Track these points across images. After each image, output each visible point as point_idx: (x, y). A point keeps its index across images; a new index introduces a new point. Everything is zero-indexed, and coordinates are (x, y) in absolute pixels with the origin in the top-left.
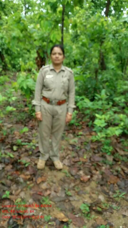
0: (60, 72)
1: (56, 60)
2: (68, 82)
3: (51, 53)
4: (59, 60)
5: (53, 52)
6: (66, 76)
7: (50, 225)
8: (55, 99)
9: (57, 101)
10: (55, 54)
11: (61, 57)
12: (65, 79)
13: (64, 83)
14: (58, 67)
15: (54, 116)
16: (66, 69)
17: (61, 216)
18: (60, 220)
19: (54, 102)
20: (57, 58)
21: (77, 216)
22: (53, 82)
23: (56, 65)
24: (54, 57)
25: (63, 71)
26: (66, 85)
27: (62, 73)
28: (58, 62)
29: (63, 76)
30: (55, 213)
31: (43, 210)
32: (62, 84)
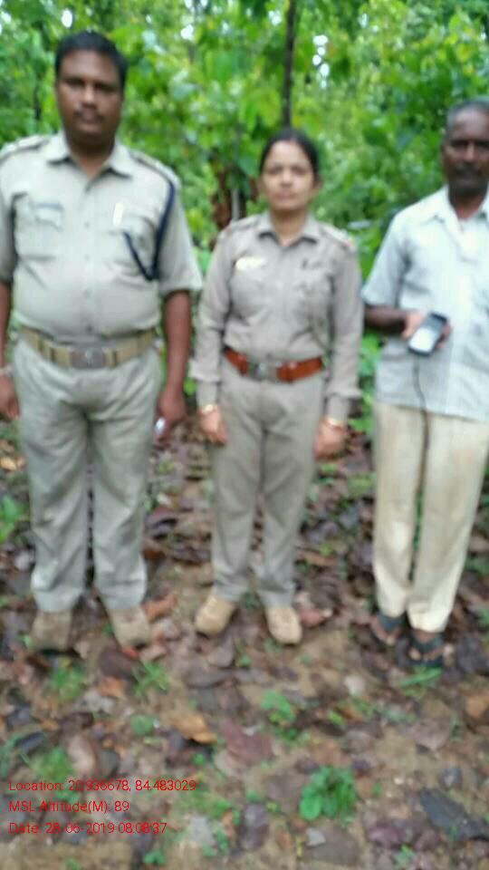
0: (295, 245)
1: (280, 197)
2: (326, 287)
3: (261, 168)
4: (292, 196)
5: (271, 162)
6: (318, 265)
7: (149, 746)
8: (269, 357)
9: (278, 364)
10: (278, 170)
11: (301, 183)
12: (315, 277)
13: (309, 293)
14: (289, 226)
15: (266, 424)
16: (324, 233)
17: (195, 725)
18: (187, 737)
19: (263, 368)
20: (286, 186)
21: (250, 731)
22: (261, 286)
23: (283, 216)
24: (272, 182)
25: (312, 241)
26: (320, 297)
27: (304, 252)
28: (289, 204)
29: (305, 264)
30: (176, 714)
31: (139, 702)
32: (301, 295)
